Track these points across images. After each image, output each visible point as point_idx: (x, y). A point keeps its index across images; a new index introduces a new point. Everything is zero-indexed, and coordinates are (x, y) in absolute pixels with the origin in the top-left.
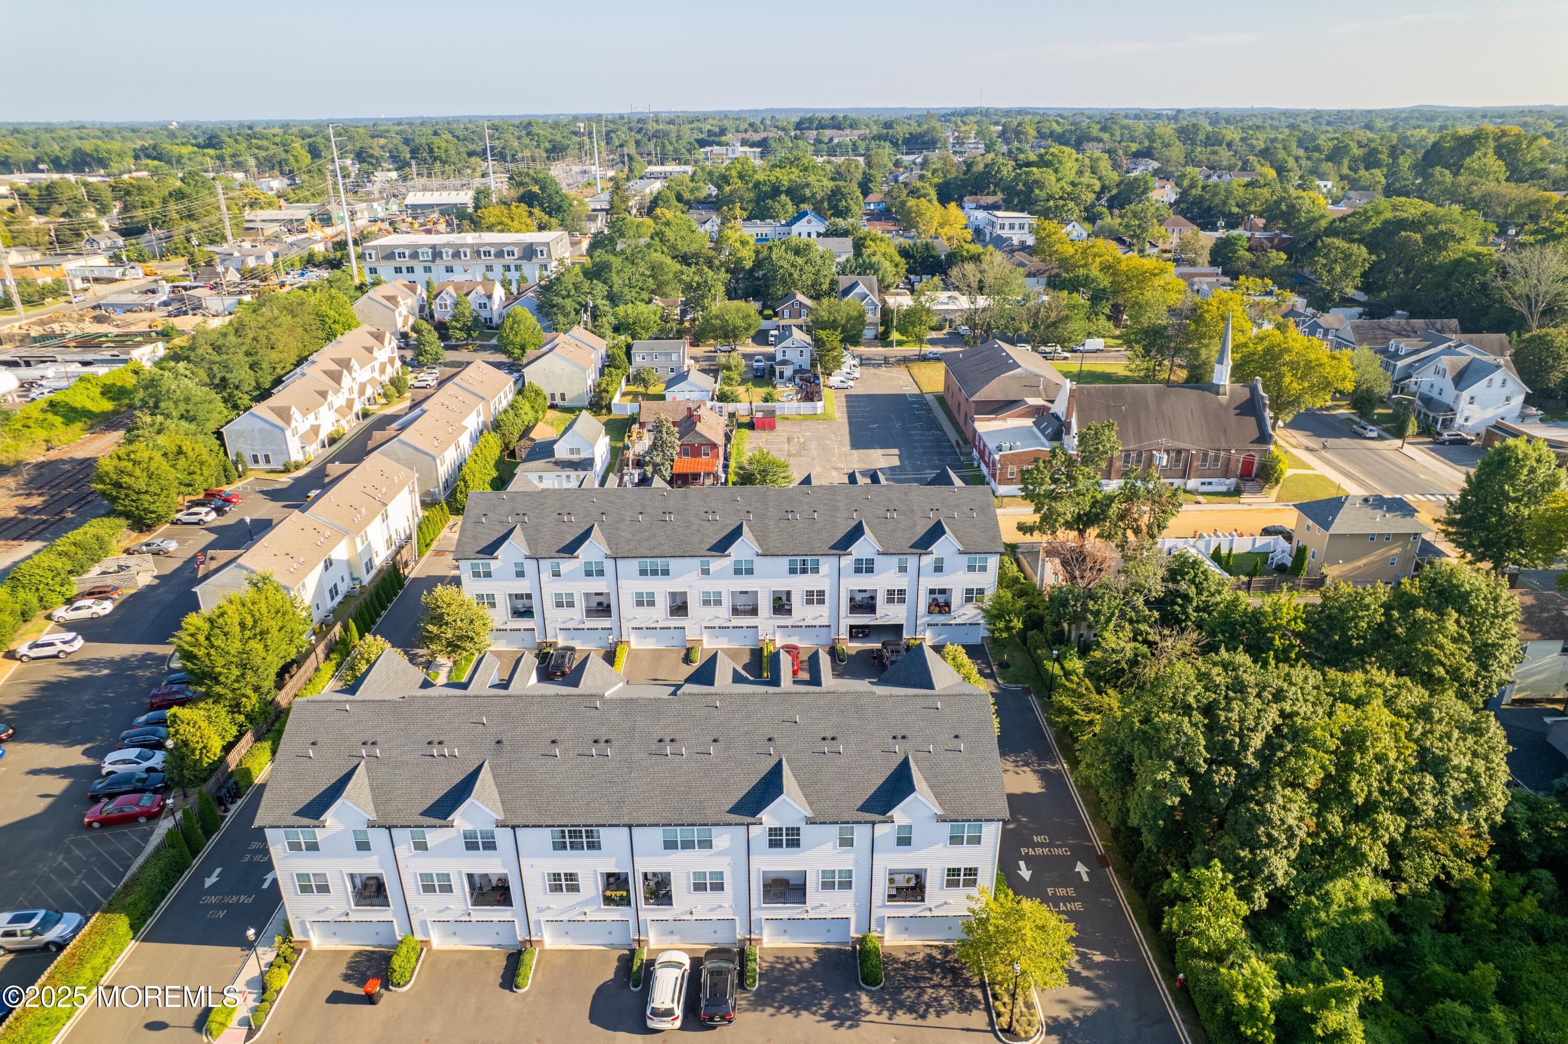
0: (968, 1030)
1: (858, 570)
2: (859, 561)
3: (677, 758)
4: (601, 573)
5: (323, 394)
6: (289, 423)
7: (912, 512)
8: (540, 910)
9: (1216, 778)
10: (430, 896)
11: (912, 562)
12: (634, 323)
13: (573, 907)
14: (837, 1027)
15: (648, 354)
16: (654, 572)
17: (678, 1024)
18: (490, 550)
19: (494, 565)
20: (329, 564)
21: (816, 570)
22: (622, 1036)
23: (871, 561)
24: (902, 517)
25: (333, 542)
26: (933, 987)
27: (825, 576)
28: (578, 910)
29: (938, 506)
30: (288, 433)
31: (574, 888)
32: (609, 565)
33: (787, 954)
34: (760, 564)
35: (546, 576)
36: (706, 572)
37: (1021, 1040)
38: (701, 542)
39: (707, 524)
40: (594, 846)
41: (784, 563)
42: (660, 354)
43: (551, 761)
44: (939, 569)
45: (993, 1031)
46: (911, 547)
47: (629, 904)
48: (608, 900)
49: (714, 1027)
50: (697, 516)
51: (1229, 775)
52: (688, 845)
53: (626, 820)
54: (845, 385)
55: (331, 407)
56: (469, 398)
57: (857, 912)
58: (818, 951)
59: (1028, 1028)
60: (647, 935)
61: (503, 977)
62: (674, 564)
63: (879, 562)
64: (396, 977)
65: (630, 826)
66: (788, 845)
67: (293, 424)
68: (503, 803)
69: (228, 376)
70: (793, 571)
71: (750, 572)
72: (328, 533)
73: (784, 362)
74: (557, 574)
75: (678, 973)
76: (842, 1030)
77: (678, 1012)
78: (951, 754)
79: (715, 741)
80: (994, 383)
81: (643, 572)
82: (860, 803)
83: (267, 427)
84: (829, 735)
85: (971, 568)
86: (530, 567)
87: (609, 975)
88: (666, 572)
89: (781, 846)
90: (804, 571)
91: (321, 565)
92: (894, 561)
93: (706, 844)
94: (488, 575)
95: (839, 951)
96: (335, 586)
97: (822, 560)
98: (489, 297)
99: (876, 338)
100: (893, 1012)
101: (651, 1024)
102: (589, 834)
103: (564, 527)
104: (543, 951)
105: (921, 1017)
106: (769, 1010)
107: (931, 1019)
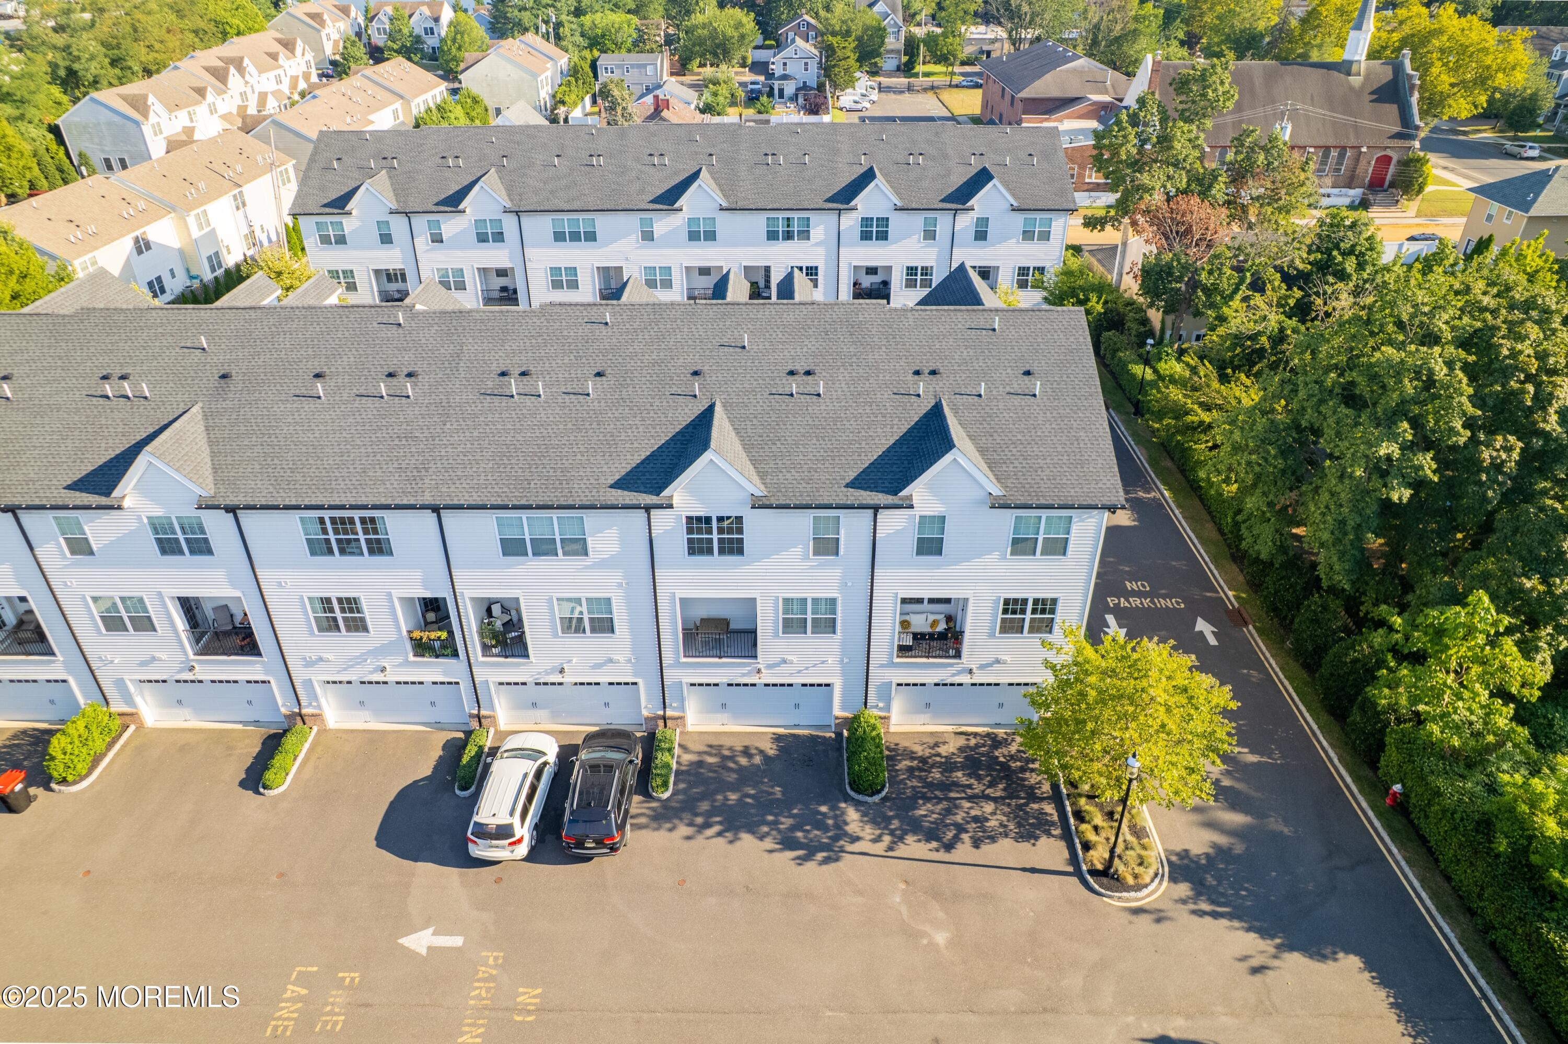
0: (1033, 870)
1: (866, 236)
2: (866, 221)
3: (529, 401)
4: (499, 237)
5: (201, 92)
6: (146, 116)
7: (946, 156)
8: (309, 664)
9: (1486, 455)
10: (118, 638)
11: (943, 222)
12: (603, 36)
13: (361, 660)
14: (802, 860)
15: (618, 66)
16: (575, 237)
17: (523, 850)
18: (340, 203)
19: (349, 225)
20: (142, 246)
21: (805, 235)
22: (426, 870)
23: (884, 221)
24: (930, 163)
26: (970, 798)
27: (817, 244)
28: (371, 663)
29: (982, 149)
30: (147, 129)
31: (358, 625)
32: (509, 224)
33: (727, 742)
34: (726, 224)
35: (422, 242)
36: (648, 236)
37: (1129, 889)
38: (642, 191)
39: (652, 170)
40: (379, 548)
41: (759, 222)
42: (633, 66)
43: (309, 405)
44: (981, 236)
45: (1078, 873)
46: (943, 201)
47: (455, 654)
48: (421, 648)
49: (588, 859)
50: (637, 160)
51: (1508, 449)
52: (544, 548)
53: (428, 499)
54: (859, 106)
55: (213, 110)
56: (381, 94)
57: (844, 673)
58: (778, 738)
59: (1138, 870)
60: (492, 708)
61: (248, 771)
62: (602, 223)
63: (897, 222)
64: (57, 769)
65: (436, 509)
66: (722, 551)
67: (153, 118)
68: (215, 470)
70: (772, 236)
71: (711, 236)
72: (142, 205)
73: (785, 77)
74: (437, 239)
75: (531, 767)
76: (810, 865)
77: (524, 831)
78: (1017, 400)
79: (599, 374)
80: (1048, 77)
81: (559, 237)
82: (852, 475)
83: (117, 119)
84: (800, 367)
85: (1028, 235)
86: (398, 226)
87: (425, 769)
88: (591, 237)
89: (710, 552)
90: (788, 236)
91: (127, 244)
92: (918, 220)
93: (578, 547)
94: (341, 240)
95: (813, 738)
96: (159, 279)
97: (814, 217)
98: (437, 20)
99: (898, 69)
100: (899, 838)
101: (479, 850)
102: (370, 524)
103: (448, 174)
104: (323, 731)
105: (949, 847)
106: (684, 830)
107: (964, 851)
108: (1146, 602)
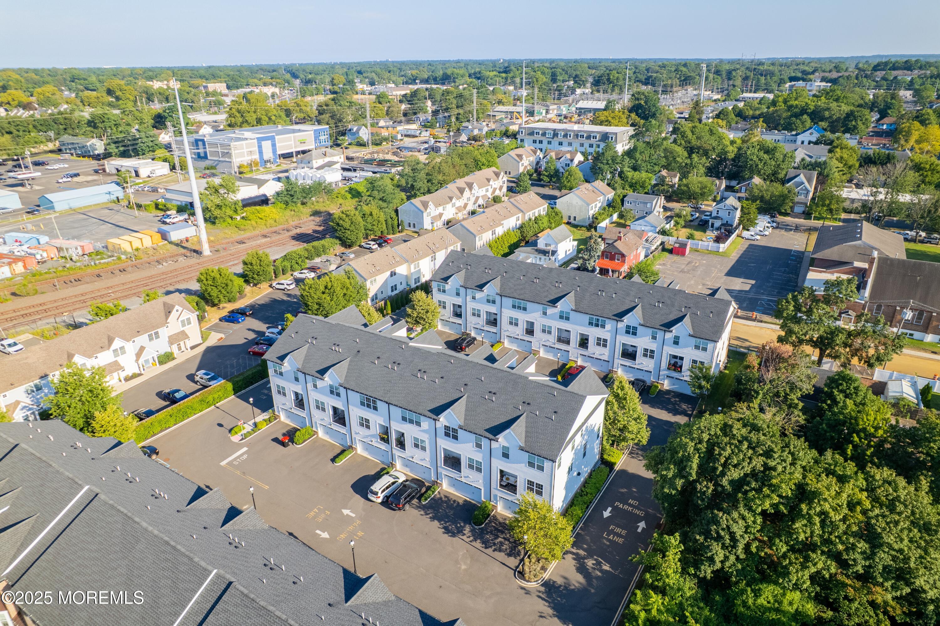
0: (504, 564)
1: (628, 332)
2: (628, 327)
3: (422, 380)
4: (494, 302)
5: (451, 198)
6: (426, 210)
7: (673, 305)
8: (356, 433)
9: (699, 486)
10: (317, 411)
11: (660, 335)
13: (367, 437)
14: (444, 533)
15: (634, 202)
16: (519, 308)
17: (380, 500)
18: (446, 279)
19: (447, 287)
20: (393, 274)
21: (603, 326)
22: (358, 496)
23: (635, 328)
24: (665, 307)
25: (399, 264)
26: (504, 538)
27: (608, 331)
28: (369, 439)
29: (691, 305)
30: (425, 215)
31: (368, 427)
32: (498, 299)
33: (451, 497)
34: (573, 315)
35: (469, 298)
36: (545, 313)
37: (525, 580)
38: (546, 297)
40: (375, 408)
41: (586, 318)
42: (641, 202)
43: (373, 365)
44: (676, 342)
45: (515, 571)
46: (661, 325)
47: (389, 444)
48: (382, 439)
49: (394, 510)
50: (551, 283)
51: (708, 488)
52: (411, 422)
53: (386, 400)
54: (753, 238)
55: (454, 205)
56: (513, 209)
57: (484, 487)
58: (466, 501)
59: (532, 577)
60: (396, 462)
61: (334, 457)
62: (529, 305)
63: (640, 330)
64: (295, 440)
65: (388, 403)
66: (452, 437)
67: (428, 210)
68: (346, 376)
69: (414, 184)
70: (591, 324)
71: (568, 319)
72: (398, 259)
73: (716, 218)
74: (474, 298)
75: (392, 480)
76: (446, 535)
77: (381, 496)
78: (547, 420)
79: (442, 378)
80: (836, 248)
81: (514, 307)
82: (488, 427)
83: (416, 210)
84: (493, 391)
85: (697, 347)
86: (462, 291)
87: (373, 473)
88: (525, 309)
89: (449, 437)
90: (597, 325)
91: (388, 273)
92: (650, 331)
93: (418, 424)
94: (444, 291)
95: (475, 505)
96: (396, 285)
97: (607, 321)
98: (572, 160)
100: (475, 540)
101: (370, 496)
102: (374, 402)
103: (484, 275)
104: (356, 453)
105: (486, 548)
106: (422, 512)
107: (489, 551)
108: (630, 509)
